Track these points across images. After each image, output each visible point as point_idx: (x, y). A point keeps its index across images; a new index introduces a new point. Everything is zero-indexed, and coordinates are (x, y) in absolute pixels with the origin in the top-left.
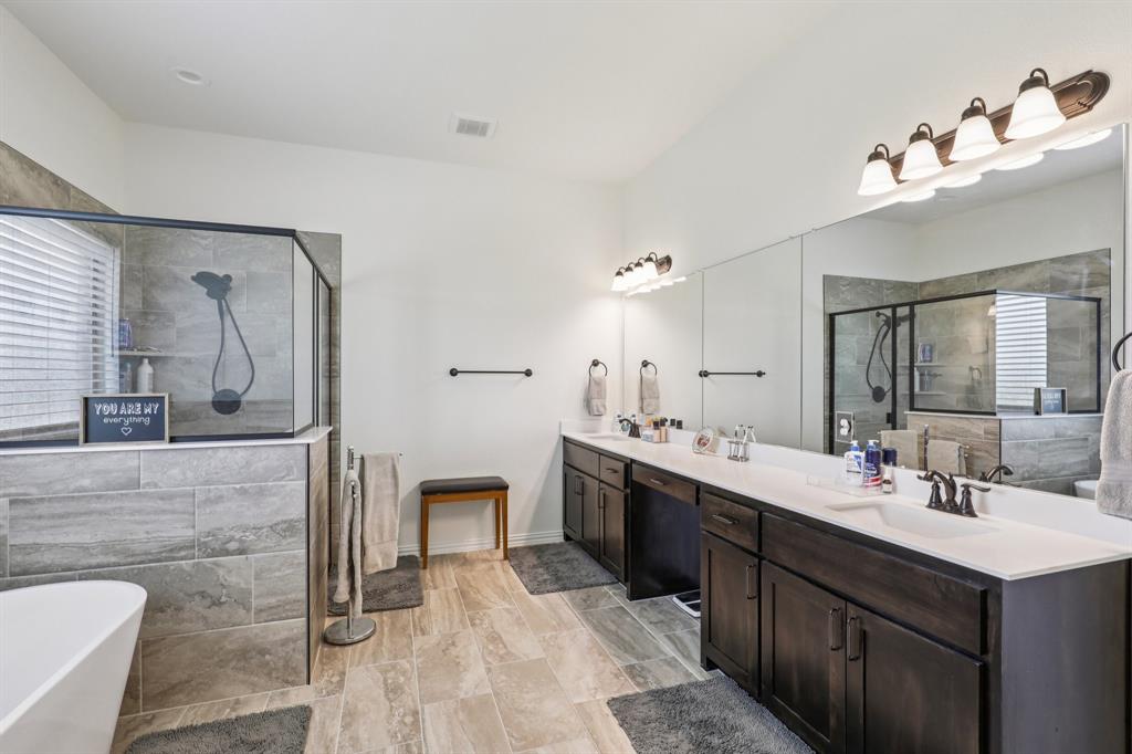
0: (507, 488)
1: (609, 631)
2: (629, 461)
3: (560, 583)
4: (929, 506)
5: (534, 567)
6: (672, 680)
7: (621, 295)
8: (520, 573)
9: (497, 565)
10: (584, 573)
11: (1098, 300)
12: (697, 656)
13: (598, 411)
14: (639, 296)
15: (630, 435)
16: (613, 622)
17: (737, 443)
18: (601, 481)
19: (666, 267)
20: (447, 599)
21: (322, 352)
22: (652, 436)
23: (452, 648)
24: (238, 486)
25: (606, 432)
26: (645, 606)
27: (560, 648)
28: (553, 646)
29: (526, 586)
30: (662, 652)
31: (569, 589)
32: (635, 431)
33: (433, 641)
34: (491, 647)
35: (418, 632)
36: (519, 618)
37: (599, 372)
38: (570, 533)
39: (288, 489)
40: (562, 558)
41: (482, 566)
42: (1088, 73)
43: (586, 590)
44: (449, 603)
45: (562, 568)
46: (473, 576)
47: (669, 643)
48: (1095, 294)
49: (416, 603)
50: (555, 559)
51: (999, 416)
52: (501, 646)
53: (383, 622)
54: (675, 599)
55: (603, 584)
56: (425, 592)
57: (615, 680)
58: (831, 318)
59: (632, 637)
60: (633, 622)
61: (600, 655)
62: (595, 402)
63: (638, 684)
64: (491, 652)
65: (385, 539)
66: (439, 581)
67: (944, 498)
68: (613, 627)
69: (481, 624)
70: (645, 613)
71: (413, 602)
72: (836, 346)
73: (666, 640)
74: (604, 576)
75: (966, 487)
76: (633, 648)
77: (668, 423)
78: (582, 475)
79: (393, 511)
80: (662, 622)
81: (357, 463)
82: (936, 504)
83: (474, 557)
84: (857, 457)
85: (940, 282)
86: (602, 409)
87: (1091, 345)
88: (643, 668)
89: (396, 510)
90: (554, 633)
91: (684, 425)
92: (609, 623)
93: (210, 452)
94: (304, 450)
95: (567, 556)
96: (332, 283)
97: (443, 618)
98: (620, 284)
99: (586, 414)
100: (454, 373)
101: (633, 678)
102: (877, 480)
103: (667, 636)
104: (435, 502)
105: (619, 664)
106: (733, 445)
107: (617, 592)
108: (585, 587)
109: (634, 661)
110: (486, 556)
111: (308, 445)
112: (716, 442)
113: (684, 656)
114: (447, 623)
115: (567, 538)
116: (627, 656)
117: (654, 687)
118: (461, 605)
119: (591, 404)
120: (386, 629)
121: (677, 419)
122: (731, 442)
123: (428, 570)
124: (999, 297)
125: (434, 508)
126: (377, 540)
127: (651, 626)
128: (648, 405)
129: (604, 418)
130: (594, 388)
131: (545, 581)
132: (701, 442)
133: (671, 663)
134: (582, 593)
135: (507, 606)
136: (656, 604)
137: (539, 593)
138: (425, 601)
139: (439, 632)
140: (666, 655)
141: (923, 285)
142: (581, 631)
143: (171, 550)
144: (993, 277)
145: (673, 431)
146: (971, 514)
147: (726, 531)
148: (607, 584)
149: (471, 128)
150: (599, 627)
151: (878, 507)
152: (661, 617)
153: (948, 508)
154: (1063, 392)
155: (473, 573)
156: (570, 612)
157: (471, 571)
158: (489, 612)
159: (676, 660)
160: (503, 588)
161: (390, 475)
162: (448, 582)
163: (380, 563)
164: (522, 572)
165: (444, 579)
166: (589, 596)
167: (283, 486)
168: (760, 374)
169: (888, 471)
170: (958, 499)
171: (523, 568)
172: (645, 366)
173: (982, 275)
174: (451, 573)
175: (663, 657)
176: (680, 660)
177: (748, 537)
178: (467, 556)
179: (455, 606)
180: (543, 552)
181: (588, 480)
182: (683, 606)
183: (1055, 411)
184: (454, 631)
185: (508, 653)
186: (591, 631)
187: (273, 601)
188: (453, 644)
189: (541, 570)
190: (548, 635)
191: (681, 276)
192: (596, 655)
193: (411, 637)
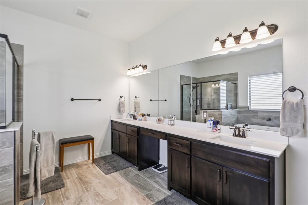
0: (93, 139)
1: (136, 183)
2: (139, 128)
3: (115, 169)
4: (233, 136)
5: (104, 164)
6: (161, 197)
7: (129, 76)
8: (100, 168)
9: (91, 166)
10: (121, 164)
11: (236, 84)
12: (166, 187)
13: (123, 112)
14: (135, 77)
15: (133, 119)
16: (136, 180)
17: (171, 120)
18: (127, 134)
19: (145, 68)
20: (74, 182)
21: (16, 91)
22: (142, 119)
23: (81, 203)
25: (125, 118)
26: (144, 172)
27: (122, 193)
28: (119, 193)
29: (103, 172)
30: (155, 187)
31: (119, 170)
32: (135, 118)
33: (73, 201)
34: (97, 199)
35: (65, 199)
36: (104, 185)
37: (122, 99)
38: (114, 151)
39: (3, 152)
40: (113, 160)
41: (85, 167)
42: (273, 25)
43: (124, 170)
44: (75, 184)
45: (114, 163)
46: (83, 172)
47: (155, 183)
48: (235, 82)
49: (62, 186)
50: (110, 160)
51: (221, 110)
52: (100, 197)
53: (48, 198)
54: (153, 168)
55: (129, 167)
56: (64, 181)
57: (144, 201)
58: (182, 86)
59: (144, 184)
60: (143, 178)
61: (136, 193)
62: (122, 109)
63: (152, 201)
64: (97, 201)
65: (49, 165)
66: (69, 176)
67: (237, 133)
68: (137, 182)
69: (90, 190)
70: (145, 175)
71: (60, 186)
72: (183, 93)
73: (154, 183)
74: (128, 164)
75: (243, 130)
76: (146, 188)
77: (146, 115)
78: (119, 132)
79: (53, 153)
80: (151, 177)
81: (36, 136)
82: (235, 135)
83: (81, 164)
84: (210, 123)
85: (203, 78)
86: (124, 111)
87: (235, 94)
88: (151, 195)
89: (54, 153)
90: (118, 188)
91: (150, 115)
92: (135, 180)
94: (13, 133)
95: (114, 159)
96: (20, 64)
97: (74, 190)
98: (129, 73)
99: (118, 112)
100: (72, 100)
101: (149, 199)
102: (216, 129)
103: (154, 181)
104: (66, 147)
105: (143, 195)
106: (170, 121)
107: (134, 169)
108: (124, 169)
109: (148, 193)
110: (85, 163)
111: (15, 131)
112: (164, 120)
113: (161, 187)
114: (77, 193)
115: (113, 152)
116: (144, 191)
117: (157, 201)
118: (80, 184)
119: (120, 110)
120: (50, 201)
121: (149, 114)
122: (169, 120)
123: (64, 172)
124: (221, 82)
125: (66, 149)
126: (46, 166)
127: (148, 179)
128: (137, 109)
129: (124, 114)
130: (121, 104)
131: (110, 169)
132: (159, 120)
133: (158, 190)
134: (123, 172)
135: (99, 181)
136: (147, 171)
137: (109, 174)
138: (65, 185)
139: (75, 197)
140: (156, 188)
141: (200, 78)
142: (127, 185)
144: (215, 78)
145: (148, 117)
146: (245, 137)
147: (178, 148)
148: (130, 167)
149: (82, 14)
150: (132, 183)
151: (219, 137)
152: (150, 175)
153: (239, 136)
154: (231, 104)
155: (82, 170)
156: (122, 179)
157: (81, 169)
158: (92, 184)
159: (160, 189)
160: (95, 174)
161: (51, 139)
162: (73, 175)
163: (47, 174)
164: (101, 167)
165: (71, 174)
166: (126, 172)
168: (165, 100)
169: (219, 127)
170: (241, 134)
171: (101, 165)
172: (136, 98)
173: (212, 77)
174: (73, 171)
175: (156, 189)
176: (161, 189)
177: (186, 149)
178: (78, 164)
179: (78, 185)
180: (106, 158)
181: (121, 134)
182: (156, 170)
183: (230, 109)
184: (80, 195)
185: (104, 200)
186: (131, 185)
188: (81, 201)
189: (107, 165)
190: (116, 189)
191: (149, 71)
192: (135, 193)
193: (62, 202)
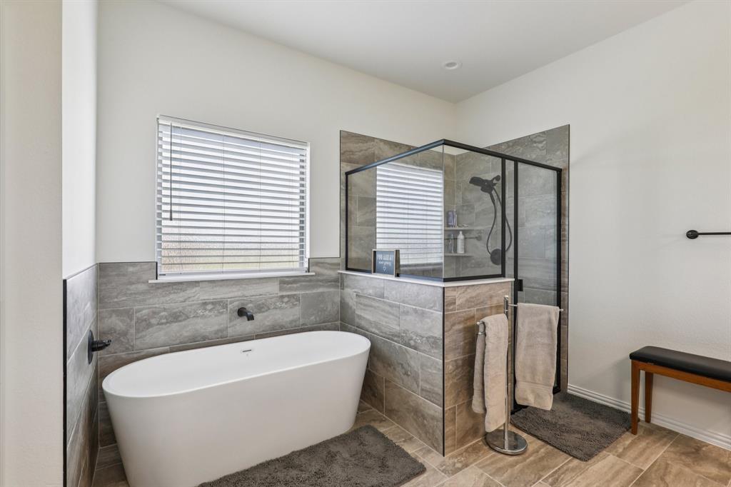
24: (414, 307)
35: (550, 480)
39: (434, 316)
44: (613, 477)
49: (582, 457)
53: (537, 452)
56: (604, 453)
65: (538, 381)
66: (633, 452)
71: (580, 454)
93: (404, 285)
94: (441, 291)
100: (693, 235)
111: (444, 288)
120: (530, 459)
143: (392, 335)
155: (685, 469)
157: (686, 465)
162: (642, 459)
165: (642, 453)
167: (432, 313)
174: (660, 452)
187: (428, 387)
193: (539, 479)
